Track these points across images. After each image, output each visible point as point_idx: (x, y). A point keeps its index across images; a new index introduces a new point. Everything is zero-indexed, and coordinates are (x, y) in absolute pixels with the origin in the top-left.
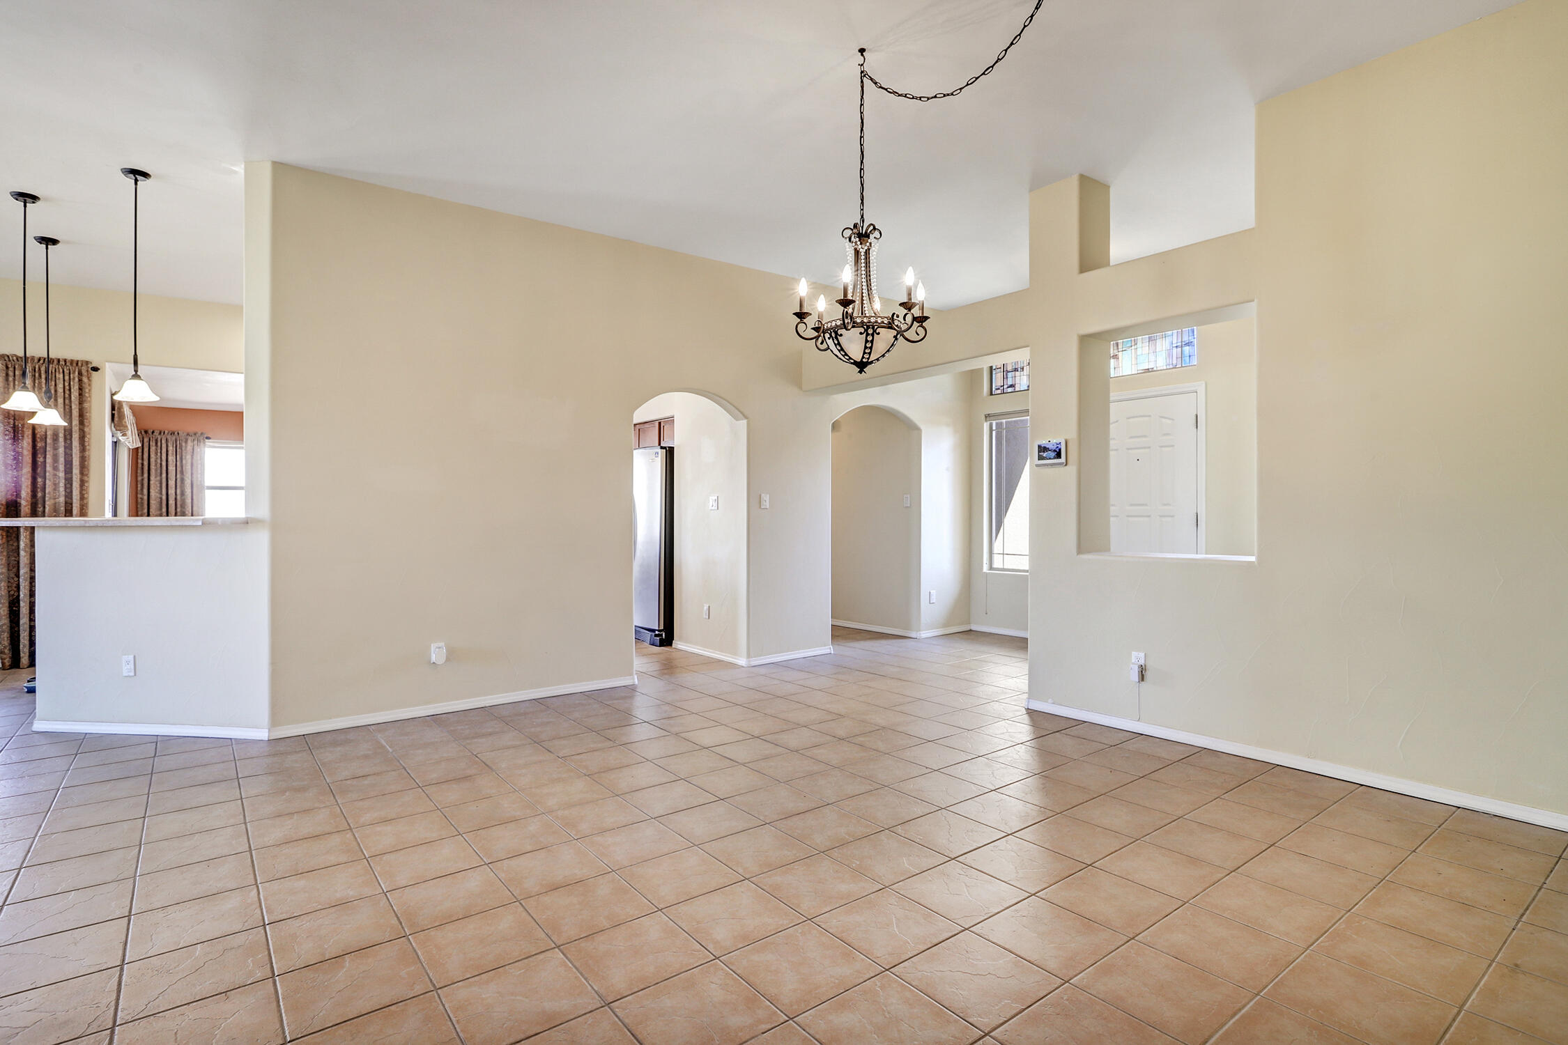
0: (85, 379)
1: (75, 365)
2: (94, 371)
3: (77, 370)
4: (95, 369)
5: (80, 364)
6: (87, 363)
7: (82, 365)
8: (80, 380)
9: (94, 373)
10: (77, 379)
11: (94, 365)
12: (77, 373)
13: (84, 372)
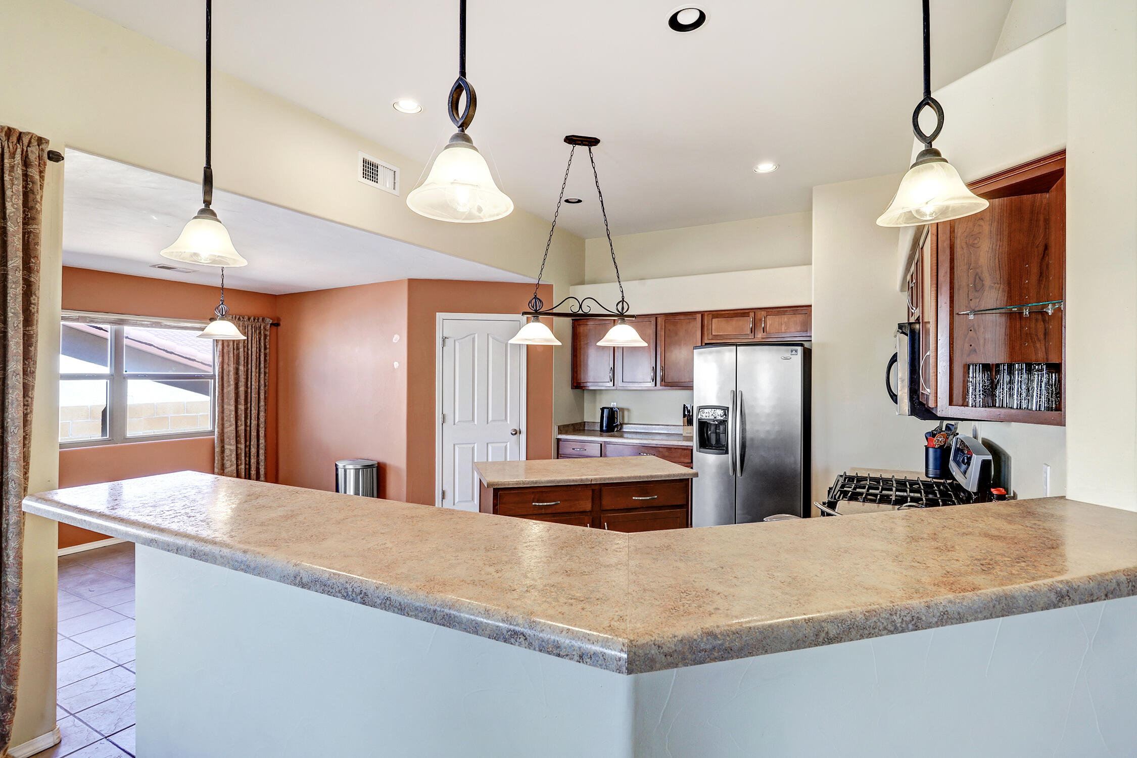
0: (34, 172)
1: (14, 139)
2: (50, 158)
3: (19, 151)
4: (56, 157)
5: (26, 140)
6: (40, 141)
7: (30, 142)
8: (26, 175)
9: (50, 164)
10: (19, 171)
11: (51, 147)
12: (18, 157)
13: (33, 157)
